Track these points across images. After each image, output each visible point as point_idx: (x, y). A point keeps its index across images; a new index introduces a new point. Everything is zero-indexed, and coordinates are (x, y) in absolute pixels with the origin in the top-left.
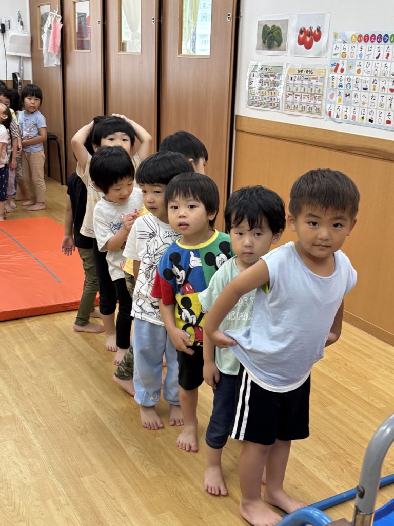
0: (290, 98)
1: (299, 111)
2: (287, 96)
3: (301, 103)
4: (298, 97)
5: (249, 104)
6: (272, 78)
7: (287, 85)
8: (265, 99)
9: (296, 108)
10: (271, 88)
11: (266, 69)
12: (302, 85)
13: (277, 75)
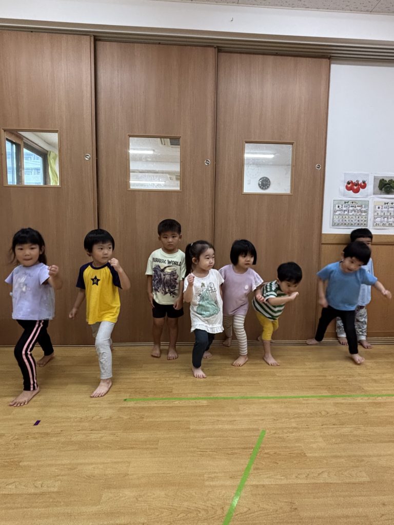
0: (378, 219)
1: (387, 226)
2: (375, 218)
3: (388, 222)
4: (386, 219)
5: (333, 226)
6: (359, 208)
7: (375, 212)
8: (352, 221)
9: (384, 225)
10: (358, 214)
11: (353, 203)
12: (388, 211)
13: (363, 206)
